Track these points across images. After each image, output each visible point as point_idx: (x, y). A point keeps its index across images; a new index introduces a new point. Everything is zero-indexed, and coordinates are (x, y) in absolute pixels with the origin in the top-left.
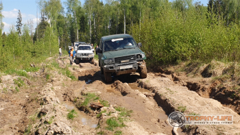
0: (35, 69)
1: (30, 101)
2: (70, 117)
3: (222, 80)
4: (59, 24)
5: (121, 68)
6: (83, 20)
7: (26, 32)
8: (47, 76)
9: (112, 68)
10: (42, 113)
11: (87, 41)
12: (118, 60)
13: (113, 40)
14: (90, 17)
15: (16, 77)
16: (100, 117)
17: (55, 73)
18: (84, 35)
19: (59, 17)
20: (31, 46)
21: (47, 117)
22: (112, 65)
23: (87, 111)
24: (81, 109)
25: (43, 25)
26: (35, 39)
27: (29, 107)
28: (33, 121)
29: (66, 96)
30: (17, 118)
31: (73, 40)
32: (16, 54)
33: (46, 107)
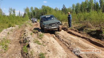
0: (23, 24)
1: (22, 31)
2: (31, 34)
3: (64, 26)
4: (29, 14)
5: (52, 28)
6: (34, 13)
7: (21, 16)
8: (26, 25)
9: (48, 28)
10: (25, 34)
11: (35, 18)
12: (51, 25)
13: (46, 17)
14: (36, 12)
15: (19, 26)
16: (38, 34)
17: (28, 25)
18: (35, 16)
19: (29, 12)
20: (22, 19)
21: (26, 34)
22: (48, 27)
23: (35, 33)
24: (34, 32)
25: (25, 14)
26: (23, 17)
27: (22, 32)
28: (23, 35)
29: (30, 30)
30: (19, 35)
31: (32, 17)
32: (19, 21)
33: (26, 32)
